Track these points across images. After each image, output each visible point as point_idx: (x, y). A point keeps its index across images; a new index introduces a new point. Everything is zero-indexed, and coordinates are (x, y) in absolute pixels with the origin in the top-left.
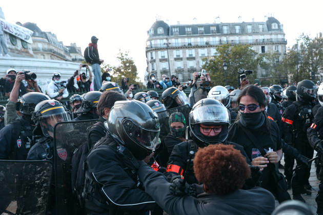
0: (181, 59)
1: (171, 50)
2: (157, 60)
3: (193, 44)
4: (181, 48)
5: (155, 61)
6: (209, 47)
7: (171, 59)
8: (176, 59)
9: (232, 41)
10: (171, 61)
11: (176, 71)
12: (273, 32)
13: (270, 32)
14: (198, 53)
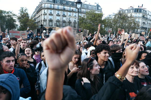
0: (60, 16)
1: (55, 10)
2: (48, 14)
3: (66, 9)
4: (60, 10)
5: (46, 14)
6: (73, 12)
7: (55, 15)
8: (57, 15)
9: (83, 11)
10: (55, 16)
11: (56, 21)
12: (99, 11)
13: (98, 10)
14: (68, 14)
